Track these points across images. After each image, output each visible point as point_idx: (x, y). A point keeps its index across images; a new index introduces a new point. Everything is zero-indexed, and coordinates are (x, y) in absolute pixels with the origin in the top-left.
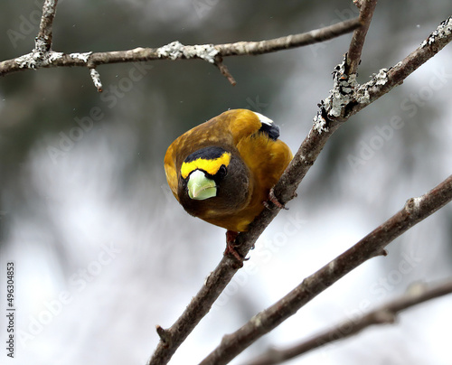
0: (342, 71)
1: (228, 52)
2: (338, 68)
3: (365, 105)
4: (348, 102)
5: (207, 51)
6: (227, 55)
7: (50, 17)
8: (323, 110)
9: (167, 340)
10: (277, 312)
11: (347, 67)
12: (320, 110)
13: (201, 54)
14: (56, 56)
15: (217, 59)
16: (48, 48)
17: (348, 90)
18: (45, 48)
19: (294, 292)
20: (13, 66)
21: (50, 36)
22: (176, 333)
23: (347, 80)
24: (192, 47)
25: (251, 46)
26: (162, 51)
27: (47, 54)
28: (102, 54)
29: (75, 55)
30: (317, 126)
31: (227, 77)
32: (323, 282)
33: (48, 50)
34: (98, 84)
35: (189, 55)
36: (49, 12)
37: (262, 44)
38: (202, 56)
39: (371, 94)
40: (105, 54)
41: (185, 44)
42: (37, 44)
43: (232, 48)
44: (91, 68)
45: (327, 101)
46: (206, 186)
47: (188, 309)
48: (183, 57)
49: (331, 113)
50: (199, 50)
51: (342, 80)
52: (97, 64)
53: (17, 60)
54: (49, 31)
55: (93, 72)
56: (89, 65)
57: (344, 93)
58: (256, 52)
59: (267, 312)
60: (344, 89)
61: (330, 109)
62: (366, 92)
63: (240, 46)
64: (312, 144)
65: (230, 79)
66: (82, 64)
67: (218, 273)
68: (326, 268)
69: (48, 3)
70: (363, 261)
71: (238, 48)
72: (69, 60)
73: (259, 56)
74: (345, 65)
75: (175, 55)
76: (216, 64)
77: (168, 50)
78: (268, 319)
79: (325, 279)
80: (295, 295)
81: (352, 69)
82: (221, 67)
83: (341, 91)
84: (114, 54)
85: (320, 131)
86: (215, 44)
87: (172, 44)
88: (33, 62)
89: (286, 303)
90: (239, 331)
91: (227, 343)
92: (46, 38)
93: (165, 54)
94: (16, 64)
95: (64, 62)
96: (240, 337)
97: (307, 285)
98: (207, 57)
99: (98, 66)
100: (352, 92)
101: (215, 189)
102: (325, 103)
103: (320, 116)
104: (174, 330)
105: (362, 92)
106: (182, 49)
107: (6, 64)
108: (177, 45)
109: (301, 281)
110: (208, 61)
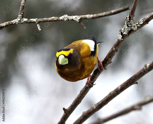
0: (128, 19)
1: (84, 18)
2: (127, 18)
3: (136, 31)
4: (130, 30)
5: (76, 18)
6: (83, 19)
7: (23, 7)
8: (121, 32)
9: (66, 112)
10: (101, 104)
11: (130, 17)
12: (120, 32)
13: (74, 19)
14: (25, 20)
15: (80, 20)
16: (23, 17)
17: (130, 25)
18: (22, 17)
19: (107, 97)
20: (11, 23)
21: (23, 13)
22: (69, 110)
23: (130, 22)
24: (71, 17)
25: (91, 16)
26: (61, 18)
27: (22, 19)
28: (41, 19)
29: (32, 19)
30: (119, 38)
31: (83, 27)
32: (116, 93)
33: (23, 18)
34: (40, 29)
35: (70, 19)
36: (23, 5)
37: (95, 15)
38: (75, 20)
39: (138, 27)
40: (42, 19)
41: (69, 15)
42: (19, 16)
43: (85, 17)
44: (37, 24)
45: (123, 29)
46: (64, 60)
47: (74, 102)
48: (68, 20)
49: (124, 33)
50: (74, 17)
51: (128, 22)
52: (39, 22)
53: (12, 21)
54: (23, 11)
55: (38, 25)
56: (36, 23)
57: (129, 27)
58: (93, 18)
59: (98, 104)
60: (129, 25)
61: (123, 32)
62: (136, 26)
63: (88, 16)
64: (117, 44)
65: (84, 27)
66: (34, 22)
67: (84, 89)
68: (118, 88)
69: (23, 2)
70: (130, 86)
71: (87, 17)
72: (30, 21)
73: (94, 19)
74: (129, 17)
75: (66, 19)
76: (79, 22)
77: (63, 17)
78: (98, 106)
79: (117, 92)
80: (107, 98)
81: (132, 18)
82: (81, 23)
83: (128, 26)
84: (45, 19)
85: (120, 40)
86: (79, 16)
87: (65, 15)
88: (18, 22)
89: (104, 100)
90: (88, 110)
91: (84, 115)
92: (22, 14)
93: (62, 19)
94: (12, 23)
95: (28, 22)
96: (89, 112)
97: (111, 94)
98: (77, 20)
99: (40, 23)
100: (131, 26)
101: (68, 61)
102: (122, 30)
103: (120, 35)
104: (69, 109)
105: (134, 26)
106: (68, 17)
107: (9, 23)
108: (66, 16)
109: (109, 93)
110: (77, 21)
